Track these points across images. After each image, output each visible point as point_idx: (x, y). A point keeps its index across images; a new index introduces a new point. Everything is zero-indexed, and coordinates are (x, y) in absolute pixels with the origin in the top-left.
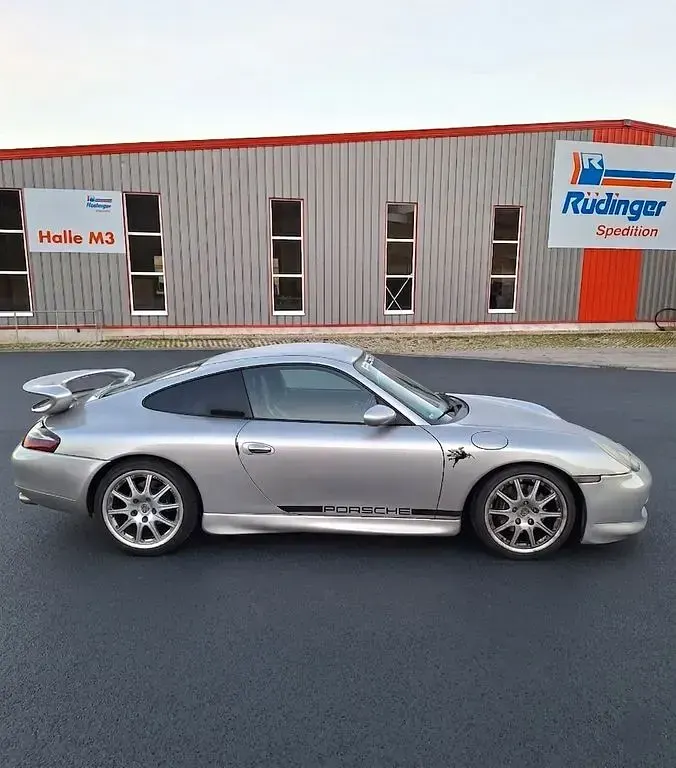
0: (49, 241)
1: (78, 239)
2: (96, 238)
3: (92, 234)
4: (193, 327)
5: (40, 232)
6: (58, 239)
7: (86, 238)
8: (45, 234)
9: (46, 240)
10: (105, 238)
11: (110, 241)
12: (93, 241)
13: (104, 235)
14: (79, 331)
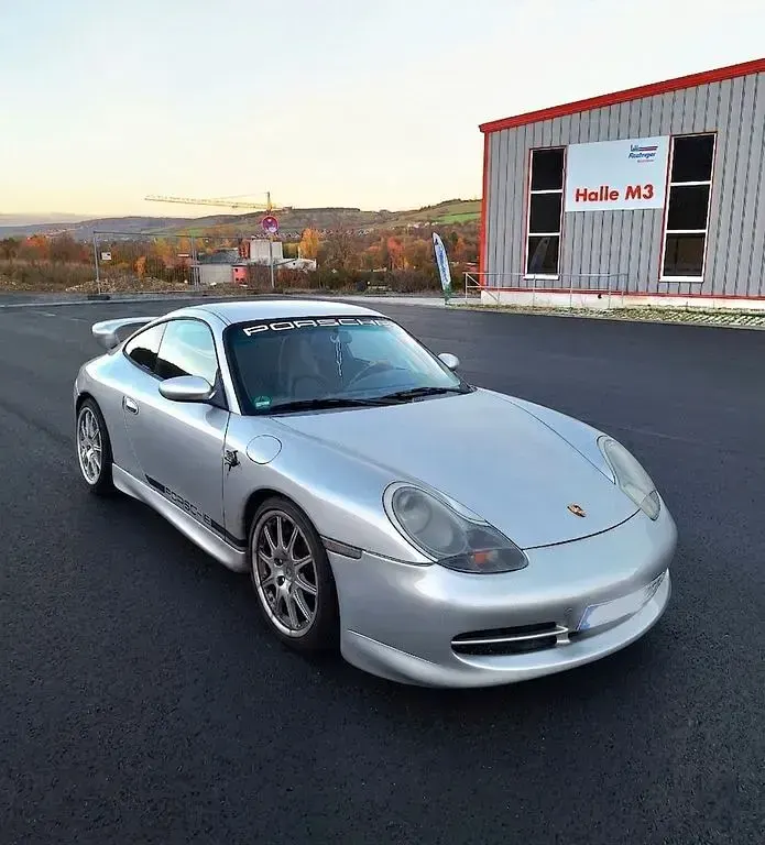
0: (585, 200)
1: (614, 195)
2: (633, 192)
3: (630, 188)
4: (734, 297)
5: (578, 190)
6: (593, 197)
7: (623, 194)
8: (582, 192)
9: (581, 198)
10: (644, 192)
11: (648, 195)
12: (630, 196)
13: (642, 187)
14: (600, 297)
